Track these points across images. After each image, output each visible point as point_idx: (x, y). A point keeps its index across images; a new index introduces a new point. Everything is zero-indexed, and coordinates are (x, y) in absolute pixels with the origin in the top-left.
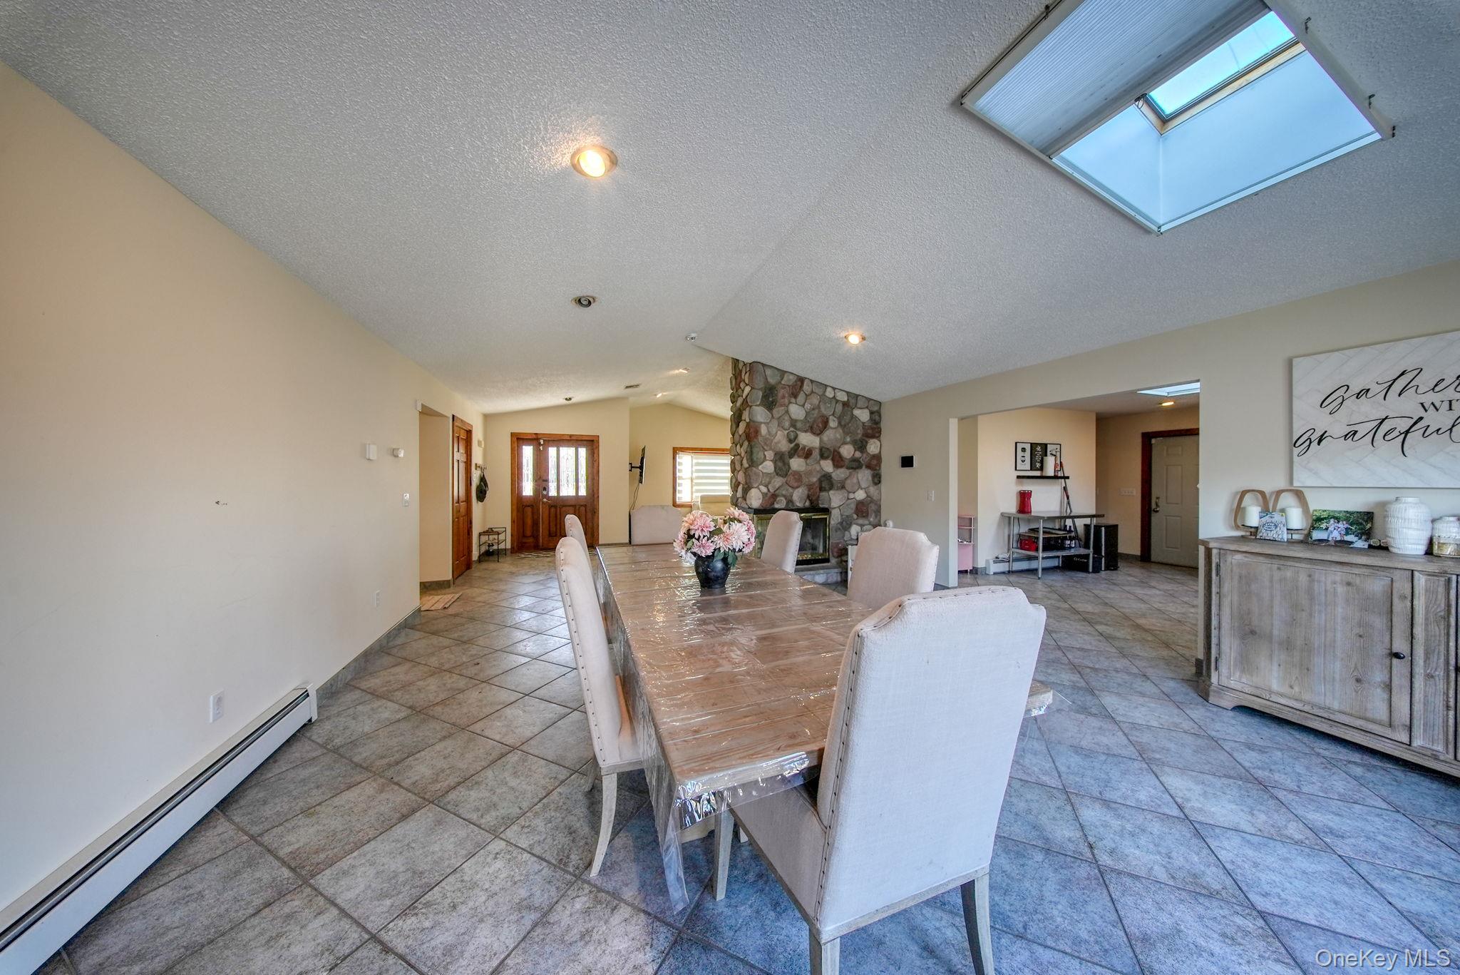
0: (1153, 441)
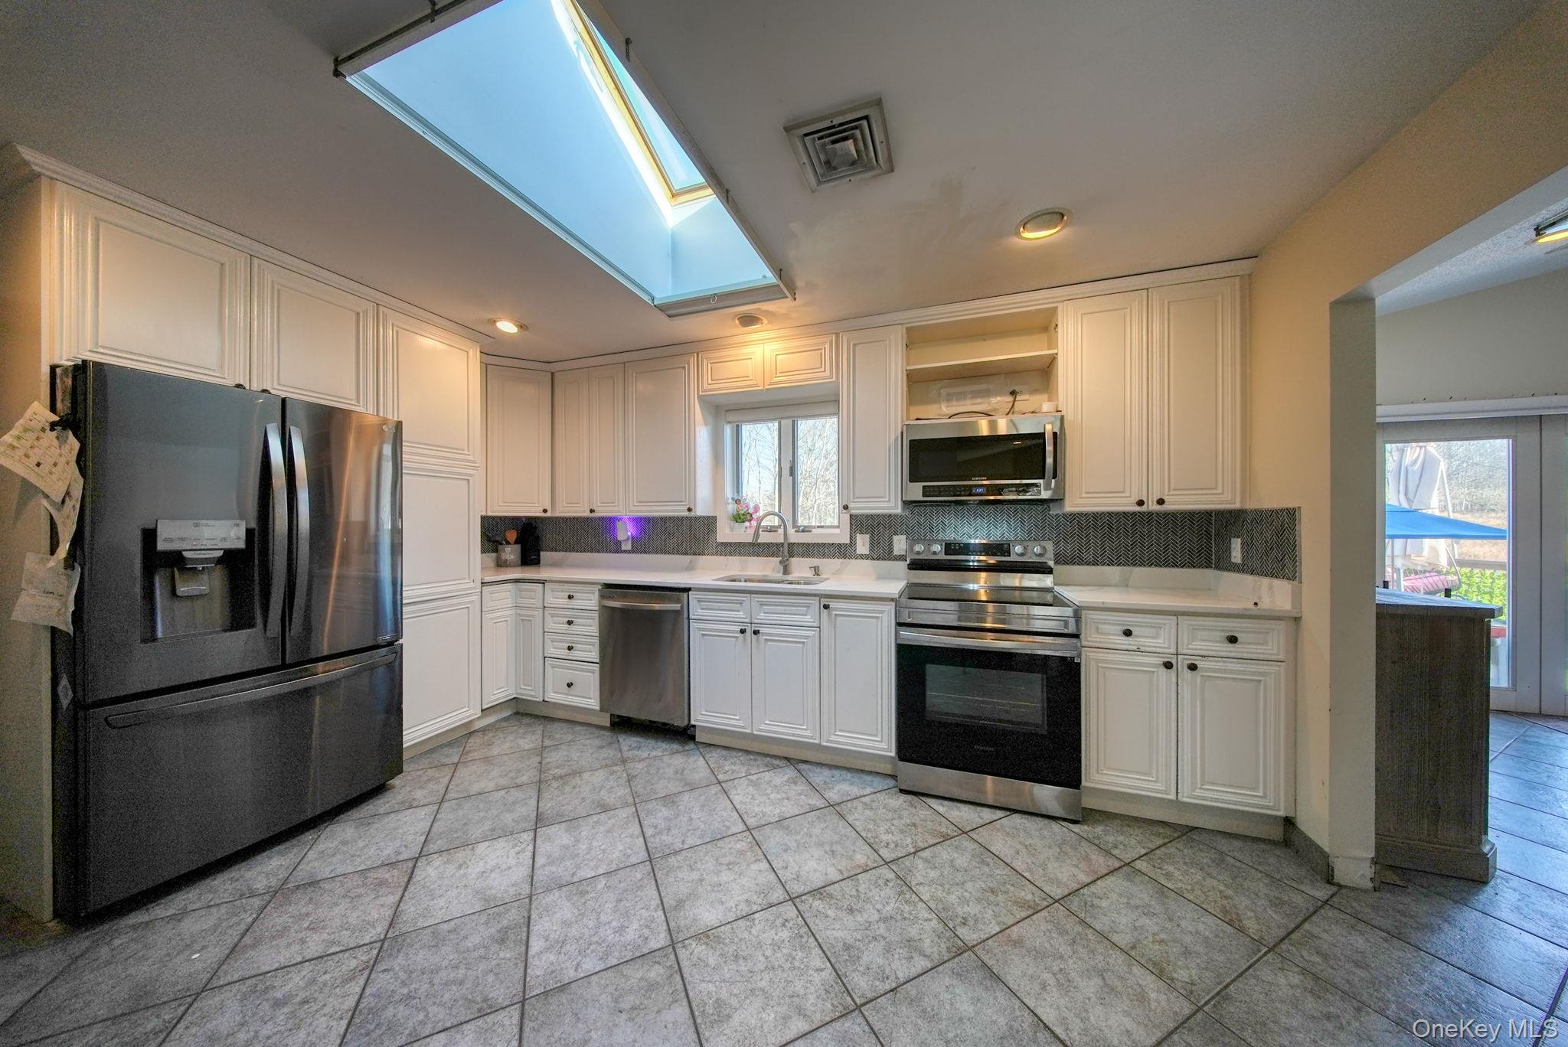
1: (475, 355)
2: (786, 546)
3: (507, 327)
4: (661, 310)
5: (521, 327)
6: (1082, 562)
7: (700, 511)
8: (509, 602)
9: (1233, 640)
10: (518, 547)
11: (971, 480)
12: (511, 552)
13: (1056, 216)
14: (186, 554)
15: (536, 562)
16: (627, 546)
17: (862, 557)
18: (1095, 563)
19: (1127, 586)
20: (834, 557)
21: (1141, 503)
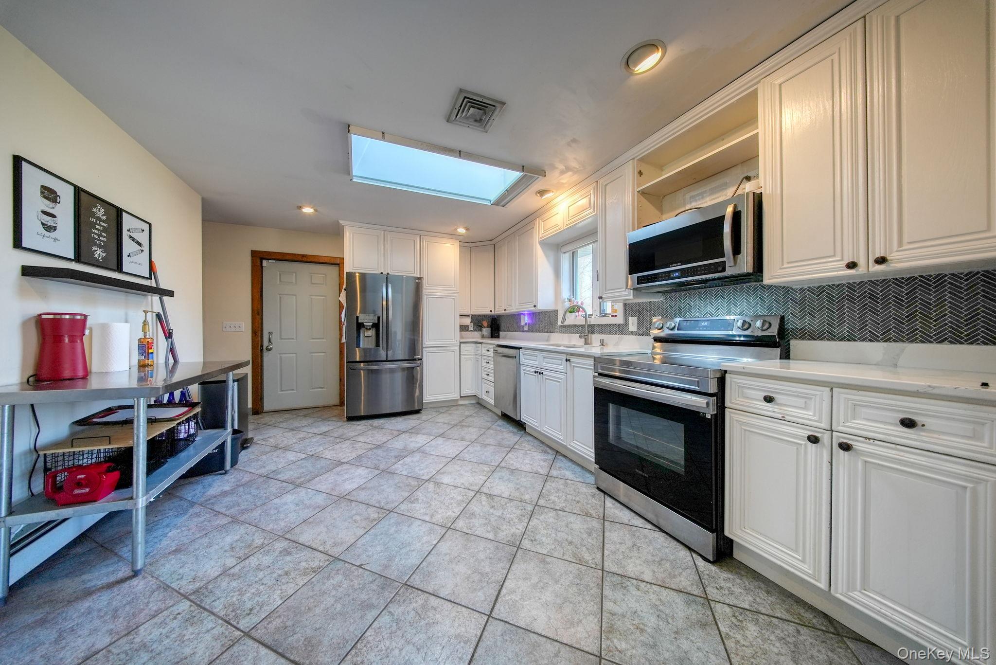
0: (265, 263)
1: (457, 244)
2: (586, 327)
3: (461, 231)
4: (497, 205)
5: (467, 229)
6: (832, 337)
7: (541, 307)
8: (473, 352)
9: (908, 424)
10: (489, 329)
11: (669, 267)
12: (486, 331)
13: (650, 46)
14: (365, 324)
15: (498, 337)
16: (526, 329)
17: (632, 333)
18: (851, 338)
19: (895, 366)
20: (616, 333)
21: (852, 265)
